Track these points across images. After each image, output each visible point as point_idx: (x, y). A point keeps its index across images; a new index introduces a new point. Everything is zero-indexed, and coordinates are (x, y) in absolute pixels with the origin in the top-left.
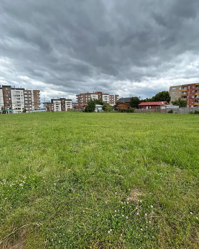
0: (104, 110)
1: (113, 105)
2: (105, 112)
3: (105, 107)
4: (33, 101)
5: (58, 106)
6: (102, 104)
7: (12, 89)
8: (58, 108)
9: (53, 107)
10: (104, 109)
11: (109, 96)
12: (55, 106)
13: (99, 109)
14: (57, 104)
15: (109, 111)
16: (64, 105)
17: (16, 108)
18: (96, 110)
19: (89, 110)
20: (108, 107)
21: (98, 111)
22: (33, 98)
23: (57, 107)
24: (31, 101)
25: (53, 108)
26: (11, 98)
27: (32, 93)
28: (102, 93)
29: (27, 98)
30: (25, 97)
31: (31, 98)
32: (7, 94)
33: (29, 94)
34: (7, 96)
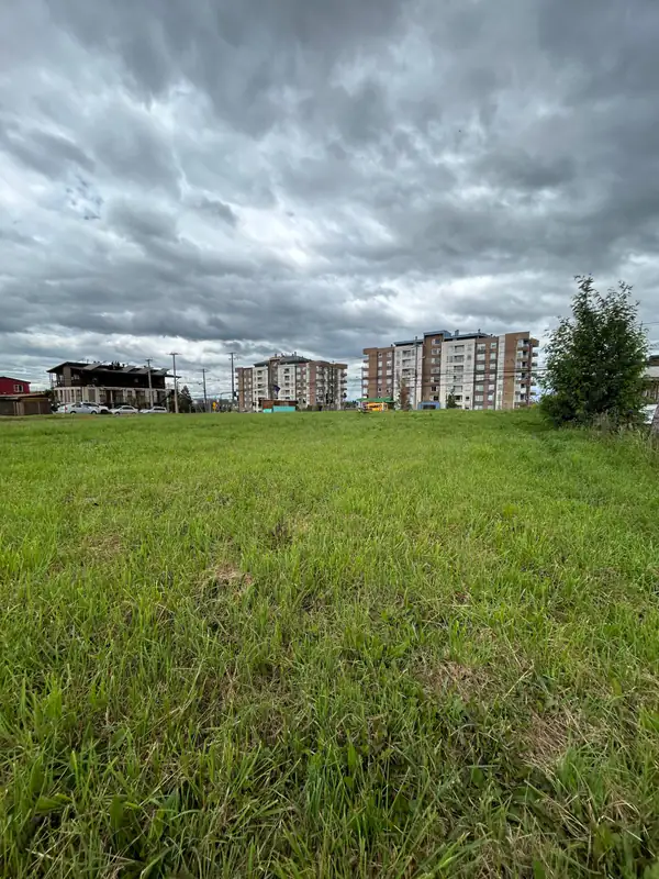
4: (501, 370)
7: (446, 340)
22: (501, 360)
24: (495, 371)
26: (439, 365)
27: (502, 344)
29: (483, 362)
30: (476, 362)
31: (496, 362)
32: (433, 356)
33: (491, 351)
34: (433, 361)
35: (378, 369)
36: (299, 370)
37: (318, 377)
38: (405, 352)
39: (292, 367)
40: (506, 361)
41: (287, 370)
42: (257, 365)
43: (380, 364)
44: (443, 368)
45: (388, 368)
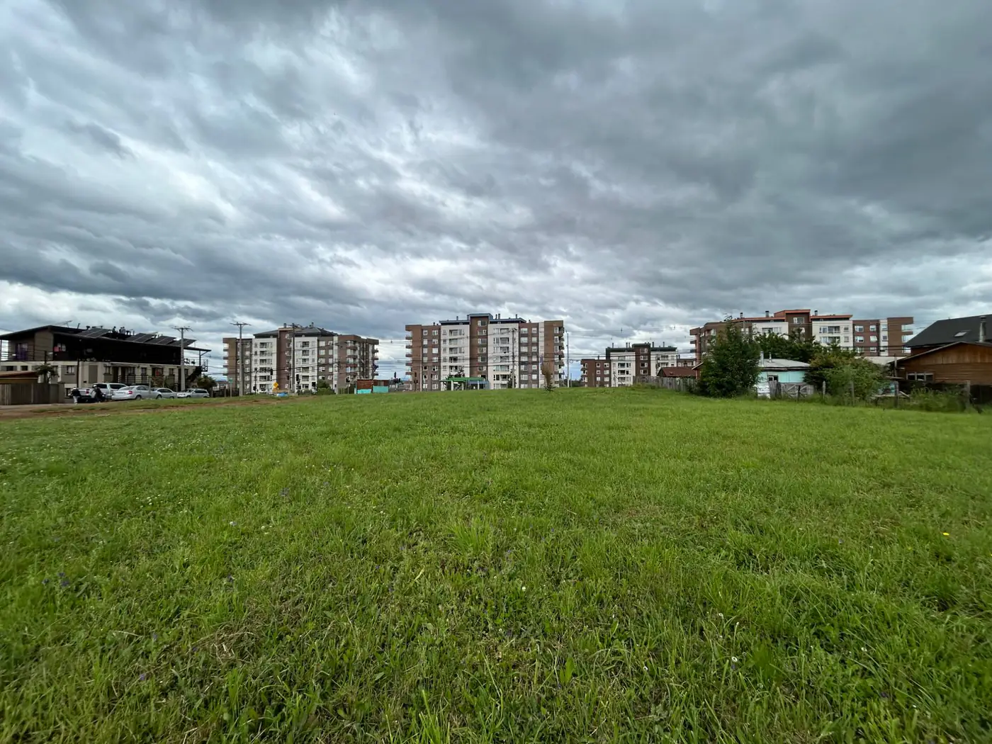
0: (819, 387)
1: (884, 359)
2: (823, 402)
3: (828, 372)
4: (541, 352)
5: (625, 369)
6: (803, 355)
7: (491, 323)
8: (625, 375)
9: (607, 372)
10: (814, 378)
11: (849, 324)
12: (616, 368)
13: (784, 378)
14: (622, 365)
15: (861, 394)
16: (646, 365)
17: (498, 376)
18: (763, 388)
19: (719, 386)
20: (848, 370)
21: (778, 393)
22: (542, 344)
23: (623, 372)
24: (537, 354)
25: (609, 376)
26: (487, 346)
27: (542, 330)
28: (812, 314)
29: (526, 345)
30: (520, 344)
31: (537, 344)
32: (479, 337)
33: (533, 335)
34: (479, 342)
35: (424, 347)
36: (323, 344)
37: (349, 352)
38: (451, 331)
39: (313, 341)
40: (546, 345)
41: (305, 344)
42: (258, 336)
43: (425, 342)
44: (491, 350)
45: (434, 346)
